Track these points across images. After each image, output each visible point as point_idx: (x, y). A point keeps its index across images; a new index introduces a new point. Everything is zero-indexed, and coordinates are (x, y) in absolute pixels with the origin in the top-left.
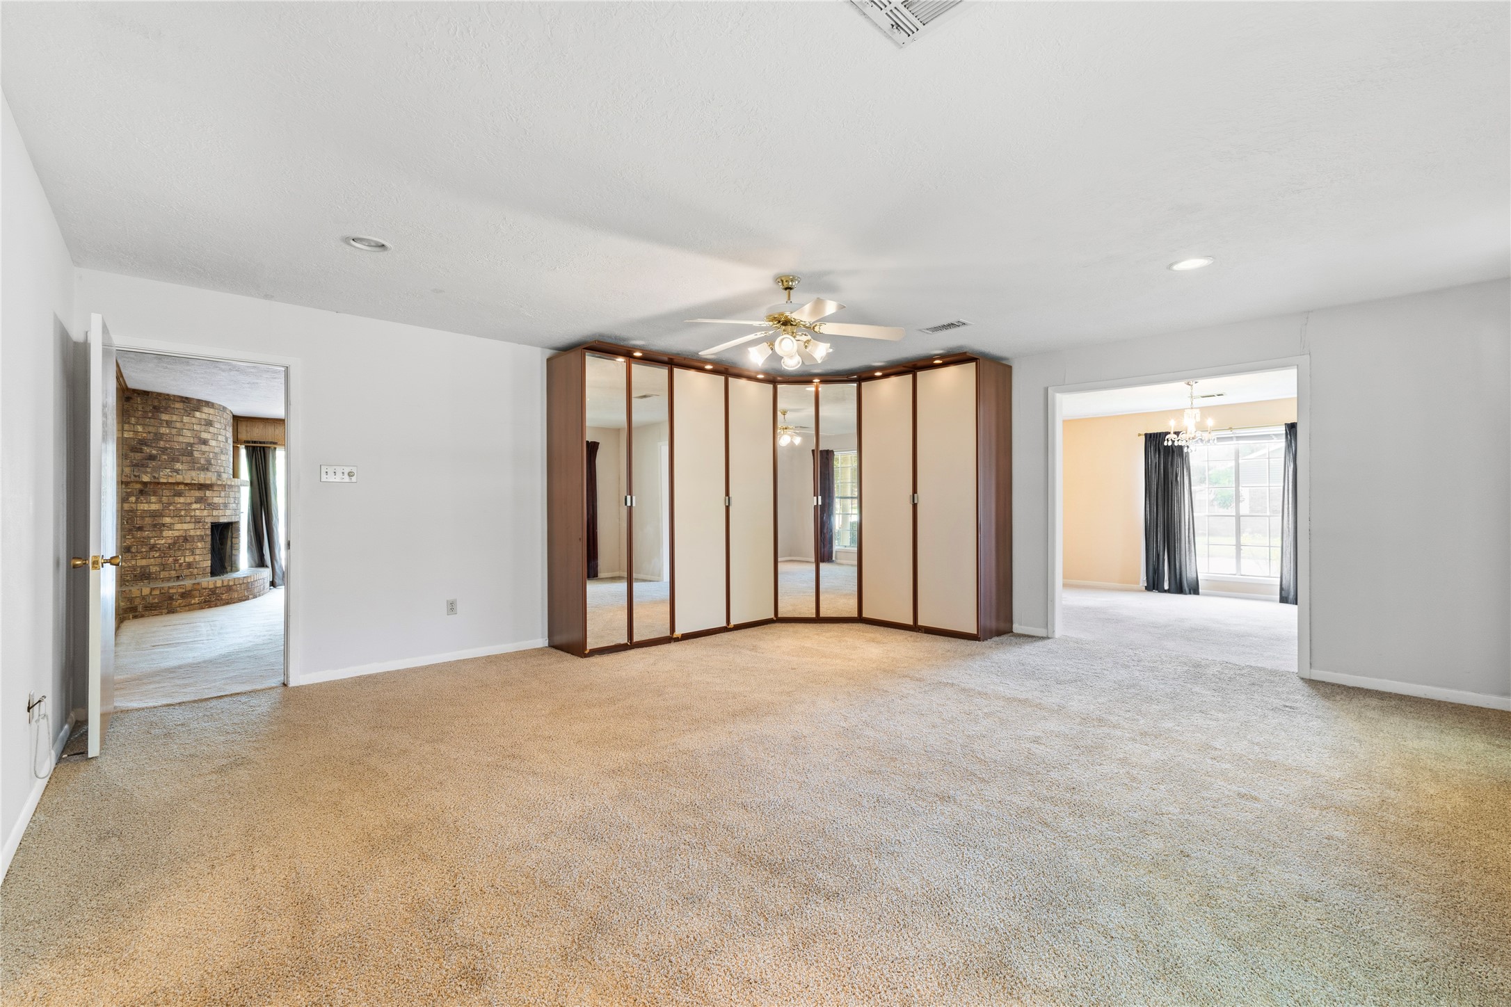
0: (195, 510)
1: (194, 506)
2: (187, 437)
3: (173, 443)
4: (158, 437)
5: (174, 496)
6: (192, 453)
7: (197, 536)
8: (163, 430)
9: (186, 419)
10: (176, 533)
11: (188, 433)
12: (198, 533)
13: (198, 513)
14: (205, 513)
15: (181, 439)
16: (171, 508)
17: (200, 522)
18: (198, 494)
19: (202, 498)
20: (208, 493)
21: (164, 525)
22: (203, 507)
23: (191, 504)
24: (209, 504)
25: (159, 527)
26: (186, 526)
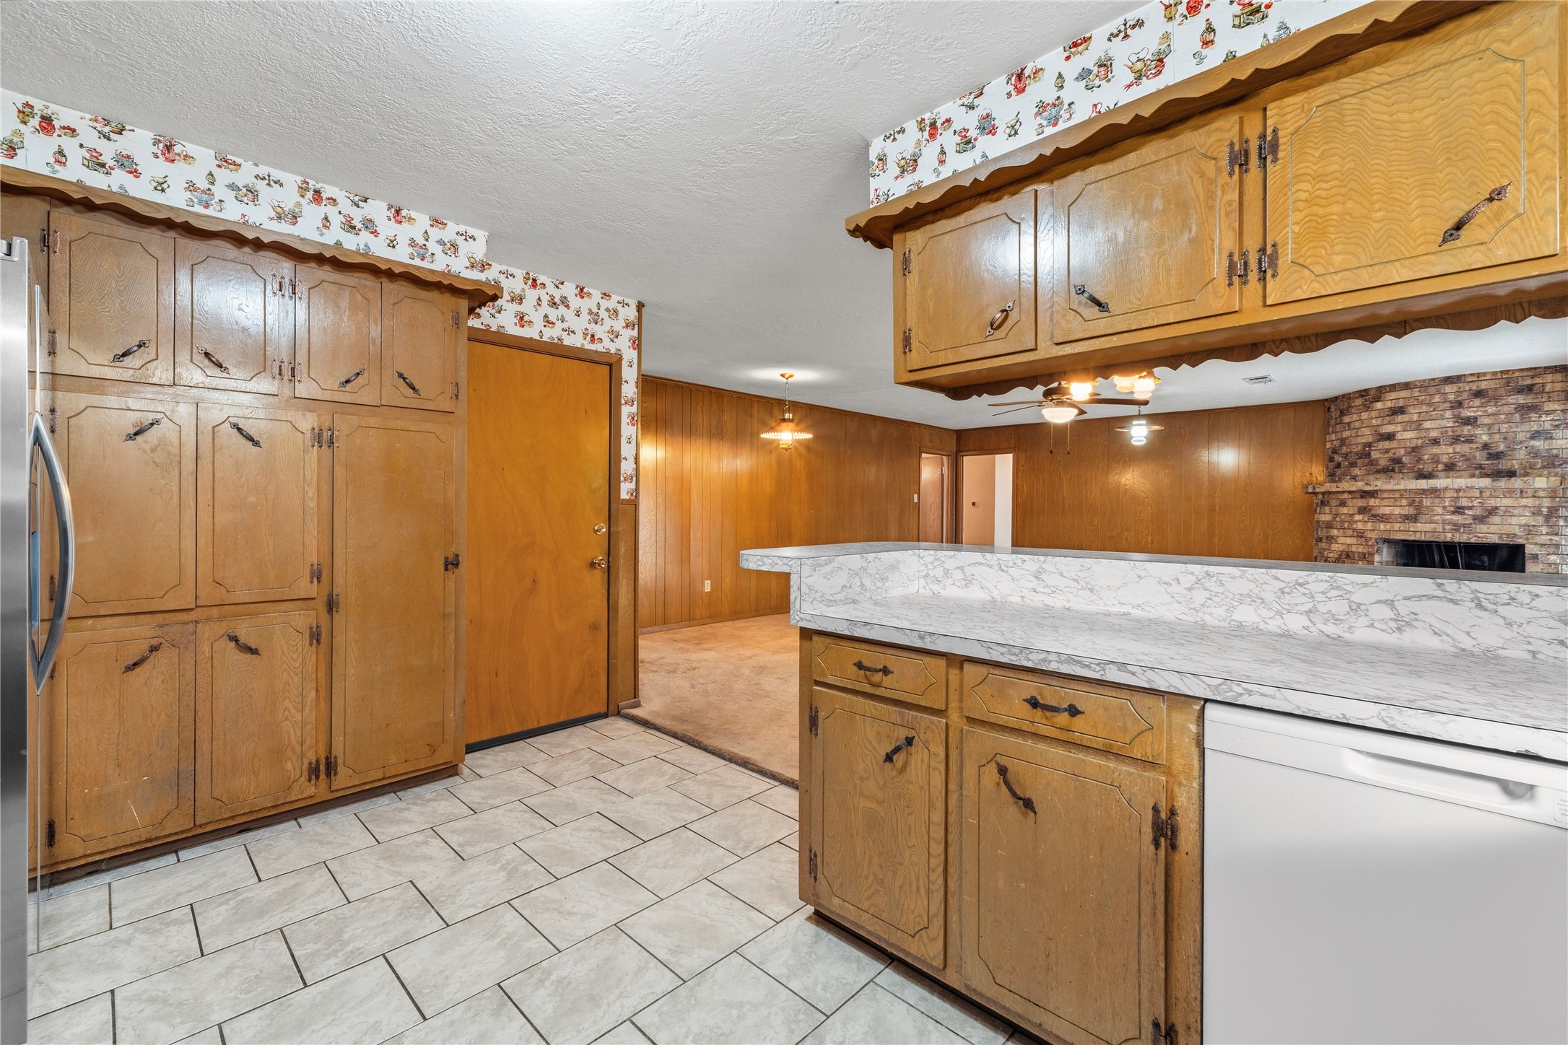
0: (1356, 521)
1: (1357, 517)
2: (1366, 436)
3: (1352, 447)
4: (1343, 441)
5: (1340, 505)
6: (1369, 454)
7: (1359, 553)
8: (1346, 434)
9: (1365, 415)
10: (1342, 548)
11: (1367, 431)
12: (1360, 550)
13: (1360, 526)
14: (1369, 526)
15: (1360, 440)
16: (1338, 519)
17: (1362, 537)
18: (1361, 503)
19: (1365, 508)
20: (1372, 502)
21: (1332, 537)
22: (1366, 519)
23: (1352, 515)
24: (1375, 516)
25: (1330, 539)
26: (1349, 541)
